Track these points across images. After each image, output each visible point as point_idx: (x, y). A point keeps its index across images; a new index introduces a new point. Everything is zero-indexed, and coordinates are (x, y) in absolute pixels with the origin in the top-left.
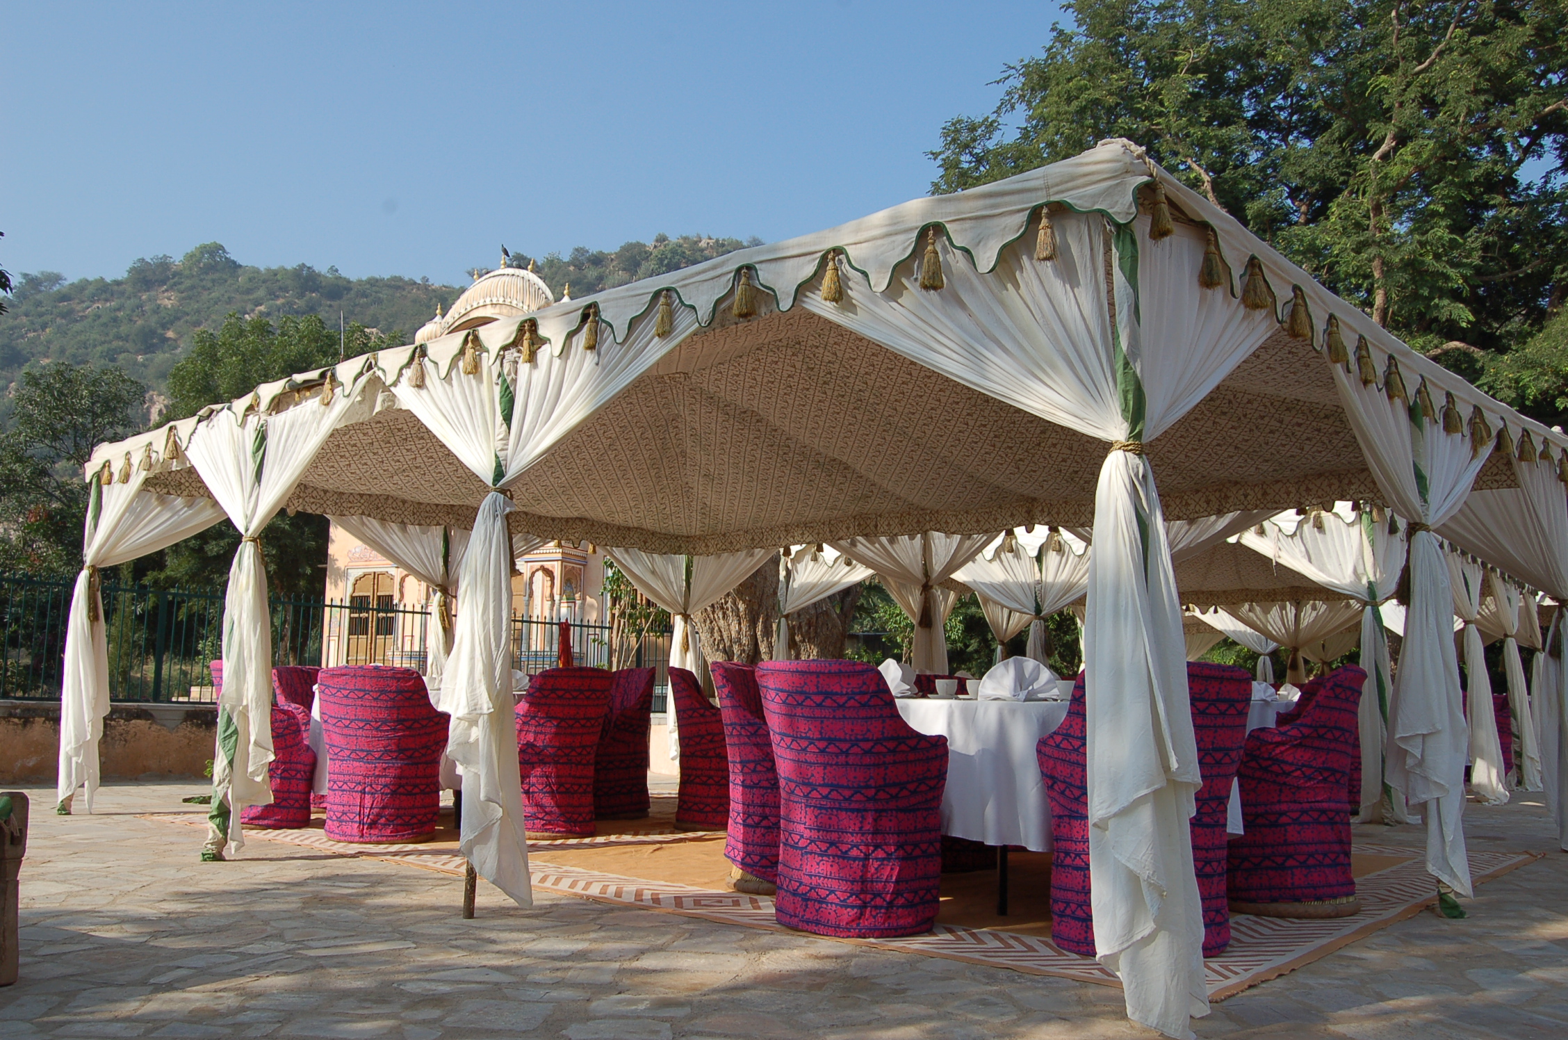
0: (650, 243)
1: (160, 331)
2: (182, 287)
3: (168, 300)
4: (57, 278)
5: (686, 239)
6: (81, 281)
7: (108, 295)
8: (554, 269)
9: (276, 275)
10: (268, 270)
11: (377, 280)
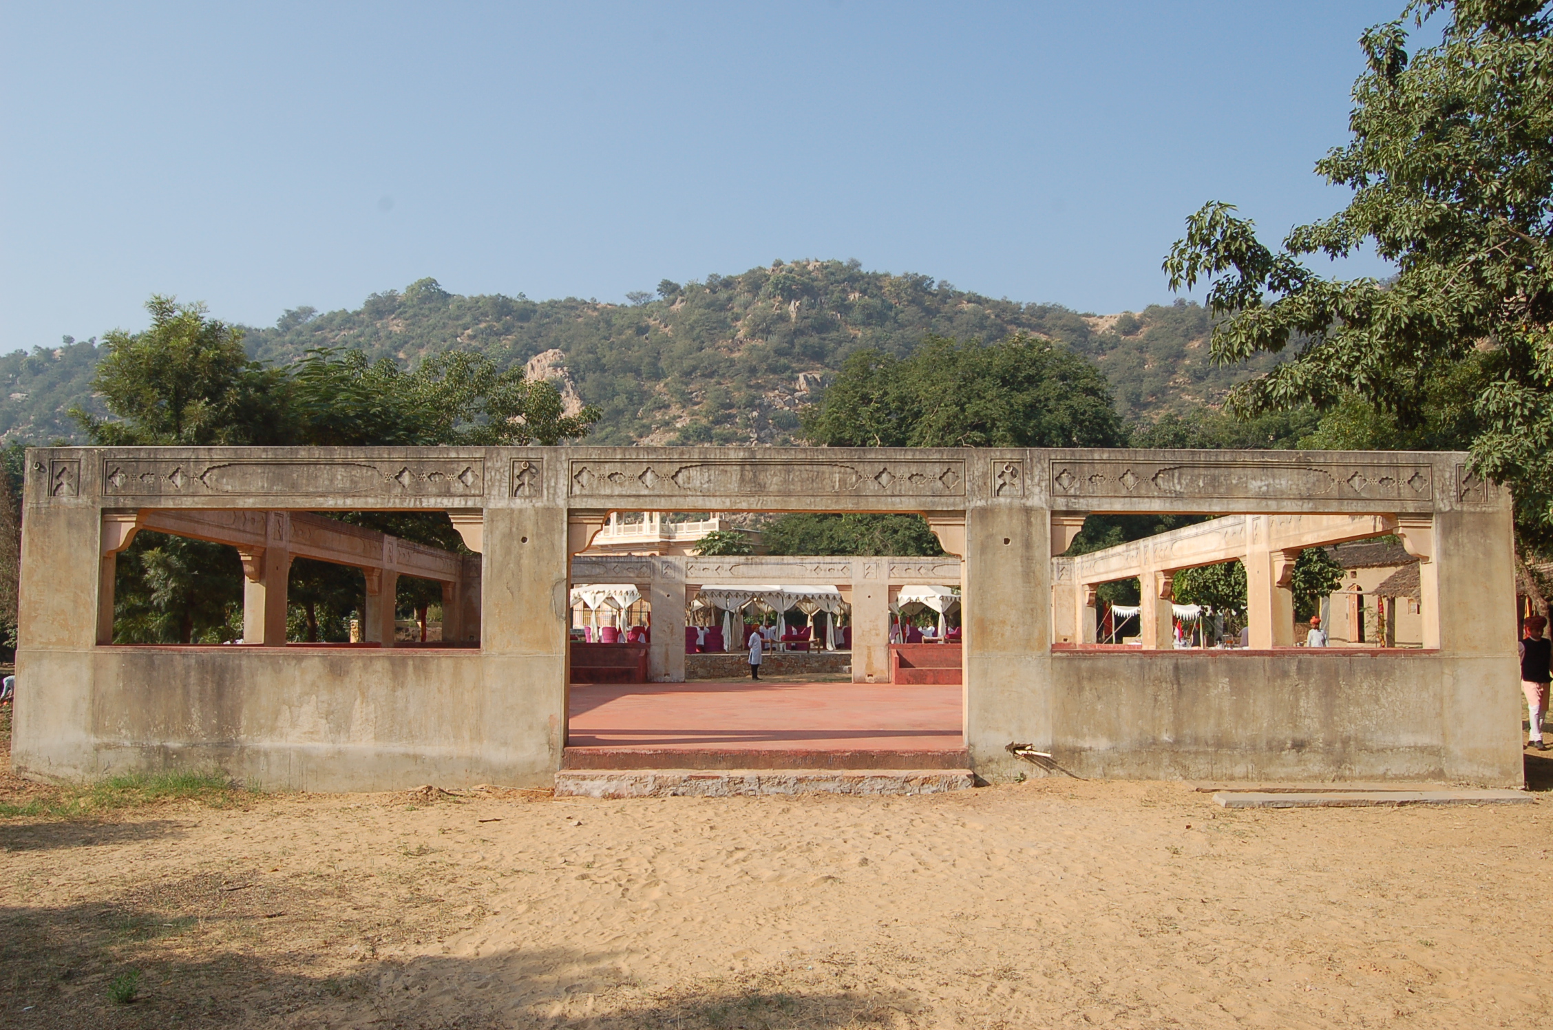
0: (769, 267)
1: (394, 353)
2: (407, 315)
3: (397, 327)
4: (310, 311)
5: (797, 263)
6: (330, 313)
7: (351, 324)
8: (694, 293)
9: (477, 302)
10: (472, 298)
11: (556, 302)
